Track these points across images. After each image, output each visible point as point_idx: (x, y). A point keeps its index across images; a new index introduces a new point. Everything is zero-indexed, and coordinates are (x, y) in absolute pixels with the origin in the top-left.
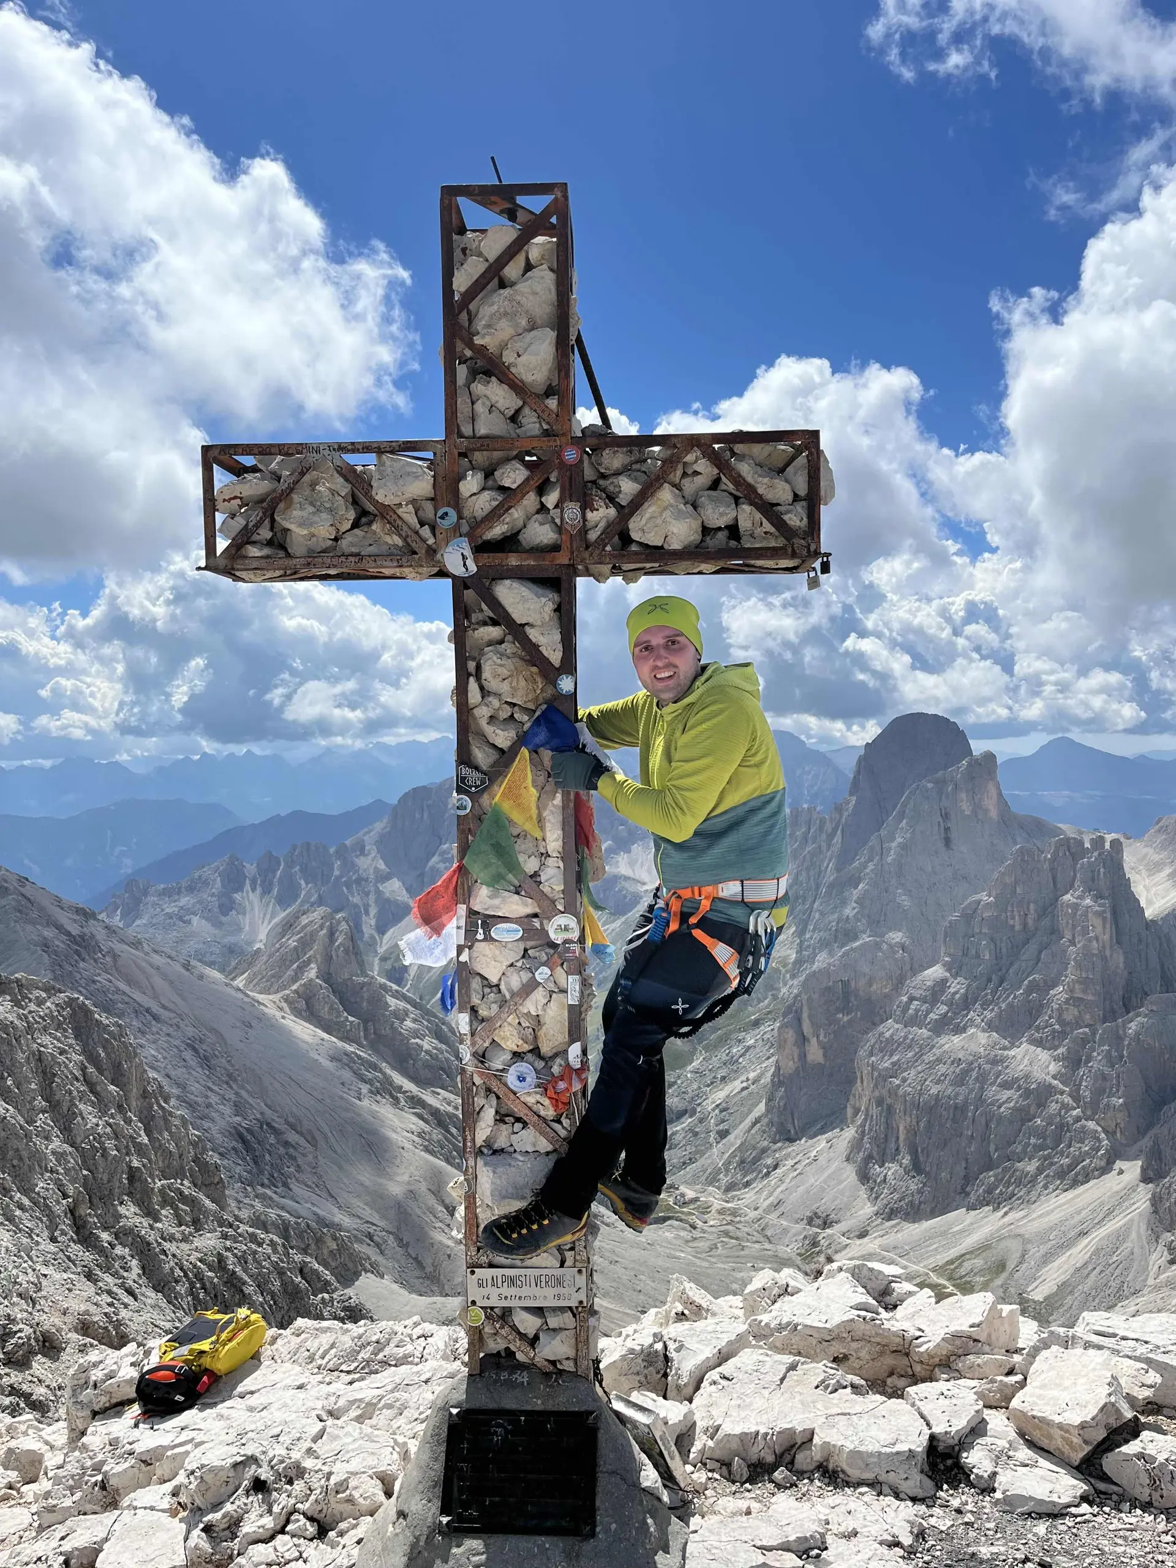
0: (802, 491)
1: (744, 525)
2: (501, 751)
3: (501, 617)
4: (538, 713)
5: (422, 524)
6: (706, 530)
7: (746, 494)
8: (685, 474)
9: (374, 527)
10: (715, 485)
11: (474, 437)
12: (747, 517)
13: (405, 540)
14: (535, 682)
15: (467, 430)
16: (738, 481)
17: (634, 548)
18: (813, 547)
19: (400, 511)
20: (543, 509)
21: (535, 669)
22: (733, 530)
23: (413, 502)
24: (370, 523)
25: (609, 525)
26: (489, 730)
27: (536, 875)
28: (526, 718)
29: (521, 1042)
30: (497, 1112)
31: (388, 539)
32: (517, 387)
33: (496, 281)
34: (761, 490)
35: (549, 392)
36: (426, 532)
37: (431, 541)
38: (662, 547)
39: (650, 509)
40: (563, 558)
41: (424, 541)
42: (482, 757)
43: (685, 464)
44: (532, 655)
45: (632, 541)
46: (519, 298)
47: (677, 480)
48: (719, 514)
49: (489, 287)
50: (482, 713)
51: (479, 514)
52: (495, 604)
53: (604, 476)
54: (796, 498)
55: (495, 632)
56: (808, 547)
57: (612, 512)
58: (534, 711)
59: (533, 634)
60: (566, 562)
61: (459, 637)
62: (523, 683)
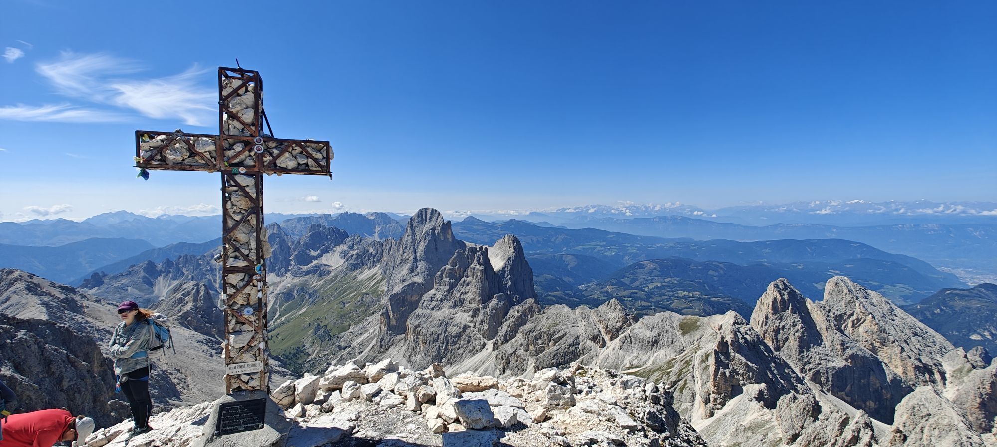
0: (325, 156)
1: (309, 163)
2: (237, 221)
3: (237, 184)
4: (249, 211)
5: (212, 157)
6: (299, 164)
7: (309, 156)
8: (293, 149)
9: (196, 158)
10: (301, 153)
11: (229, 135)
12: (310, 161)
13: (206, 161)
14: (247, 202)
15: (226, 133)
16: (307, 152)
17: (278, 168)
18: (327, 170)
19: (204, 154)
20: (250, 156)
21: (247, 199)
22: (307, 165)
23: (209, 151)
24: (195, 156)
25: (270, 161)
26: (233, 215)
27: (248, 255)
28: (245, 212)
29: (243, 301)
30: (236, 321)
31: (201, 161)
32: (242, 123)
33: (236, 94)
34: (313, 155)
35: (253, 124)
36: (213, 160)
37: (215, 163)
38: (286, 168)
39: (282, 158)
40: (256, 169)
41: (213, 162)
42: (230, 223)
43: (293, 147)
44: (247, 195)
45: (277, 166)
46: (243, 100)
47: (290, 151)
48: (302, 161)
49: (234, 95)
50: (231, 211)
51: (230, 156)
52: (235, 181)
53: (270, 148)
54: (323, 158)
55: (235, 188)
56: (326, 170)
57: (271, 158)
58: (248, 210)
59: (247, 189)
60: (257, 170)
61: (224, 189)
62: (244, 202)
